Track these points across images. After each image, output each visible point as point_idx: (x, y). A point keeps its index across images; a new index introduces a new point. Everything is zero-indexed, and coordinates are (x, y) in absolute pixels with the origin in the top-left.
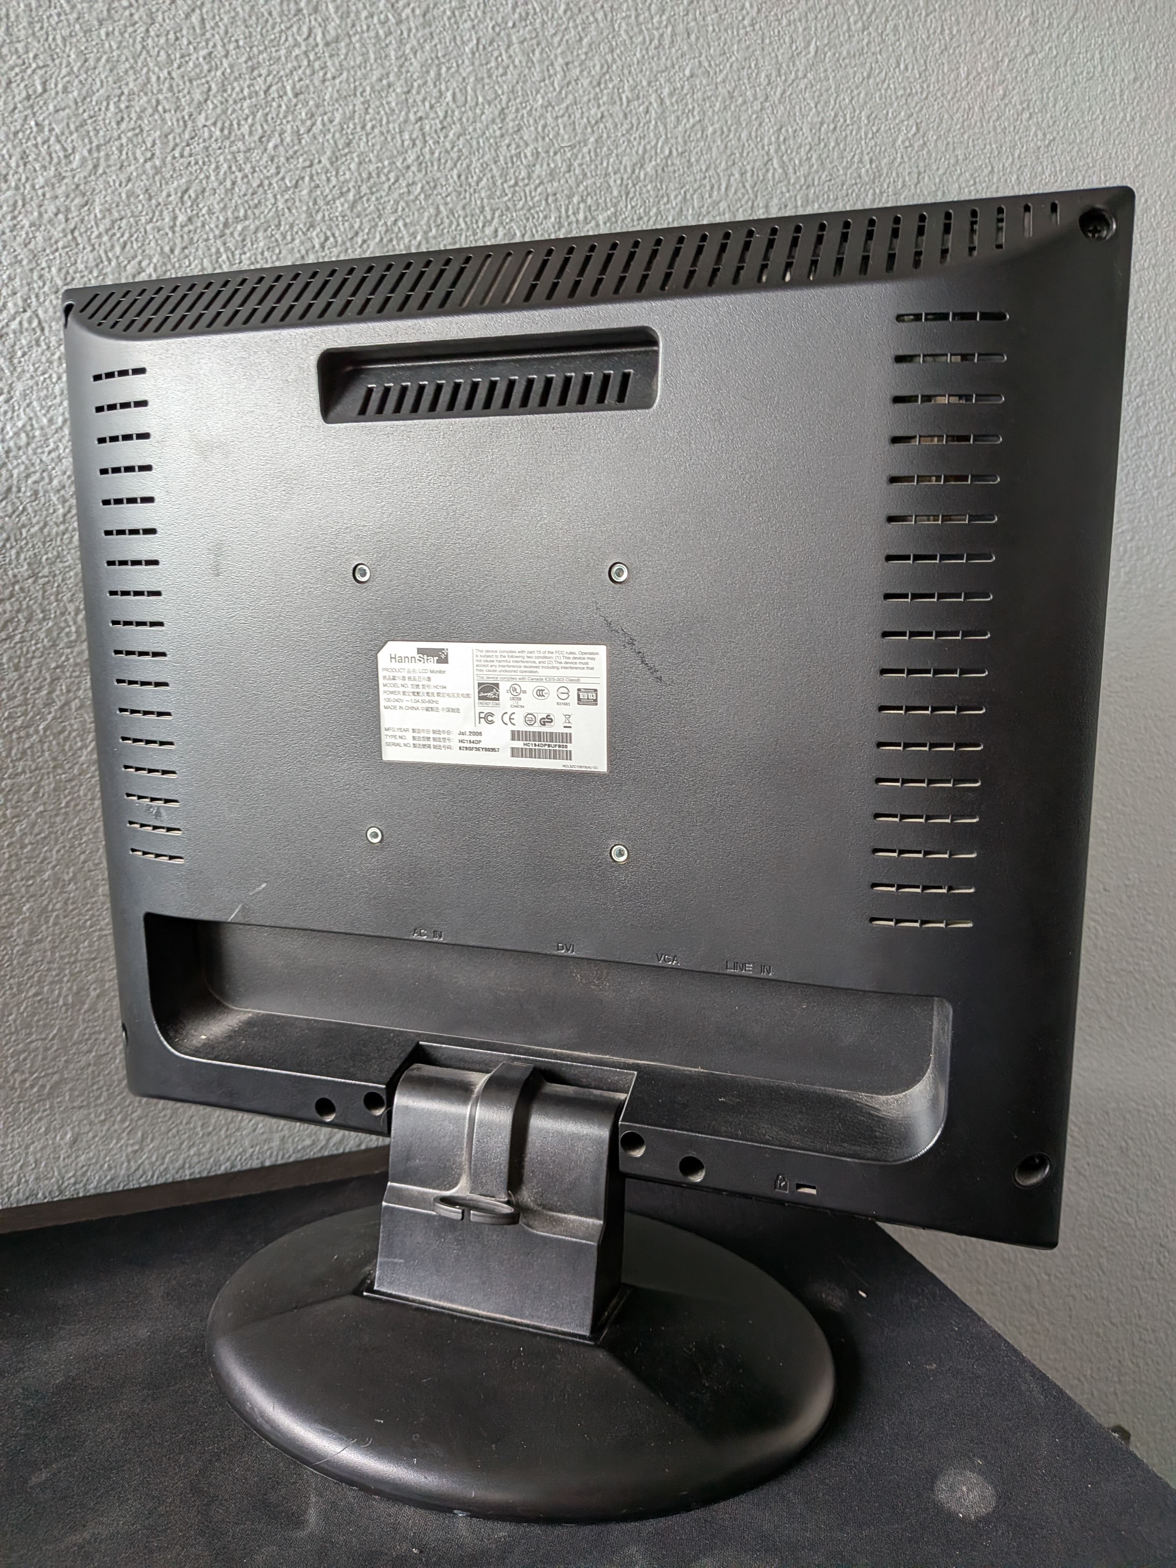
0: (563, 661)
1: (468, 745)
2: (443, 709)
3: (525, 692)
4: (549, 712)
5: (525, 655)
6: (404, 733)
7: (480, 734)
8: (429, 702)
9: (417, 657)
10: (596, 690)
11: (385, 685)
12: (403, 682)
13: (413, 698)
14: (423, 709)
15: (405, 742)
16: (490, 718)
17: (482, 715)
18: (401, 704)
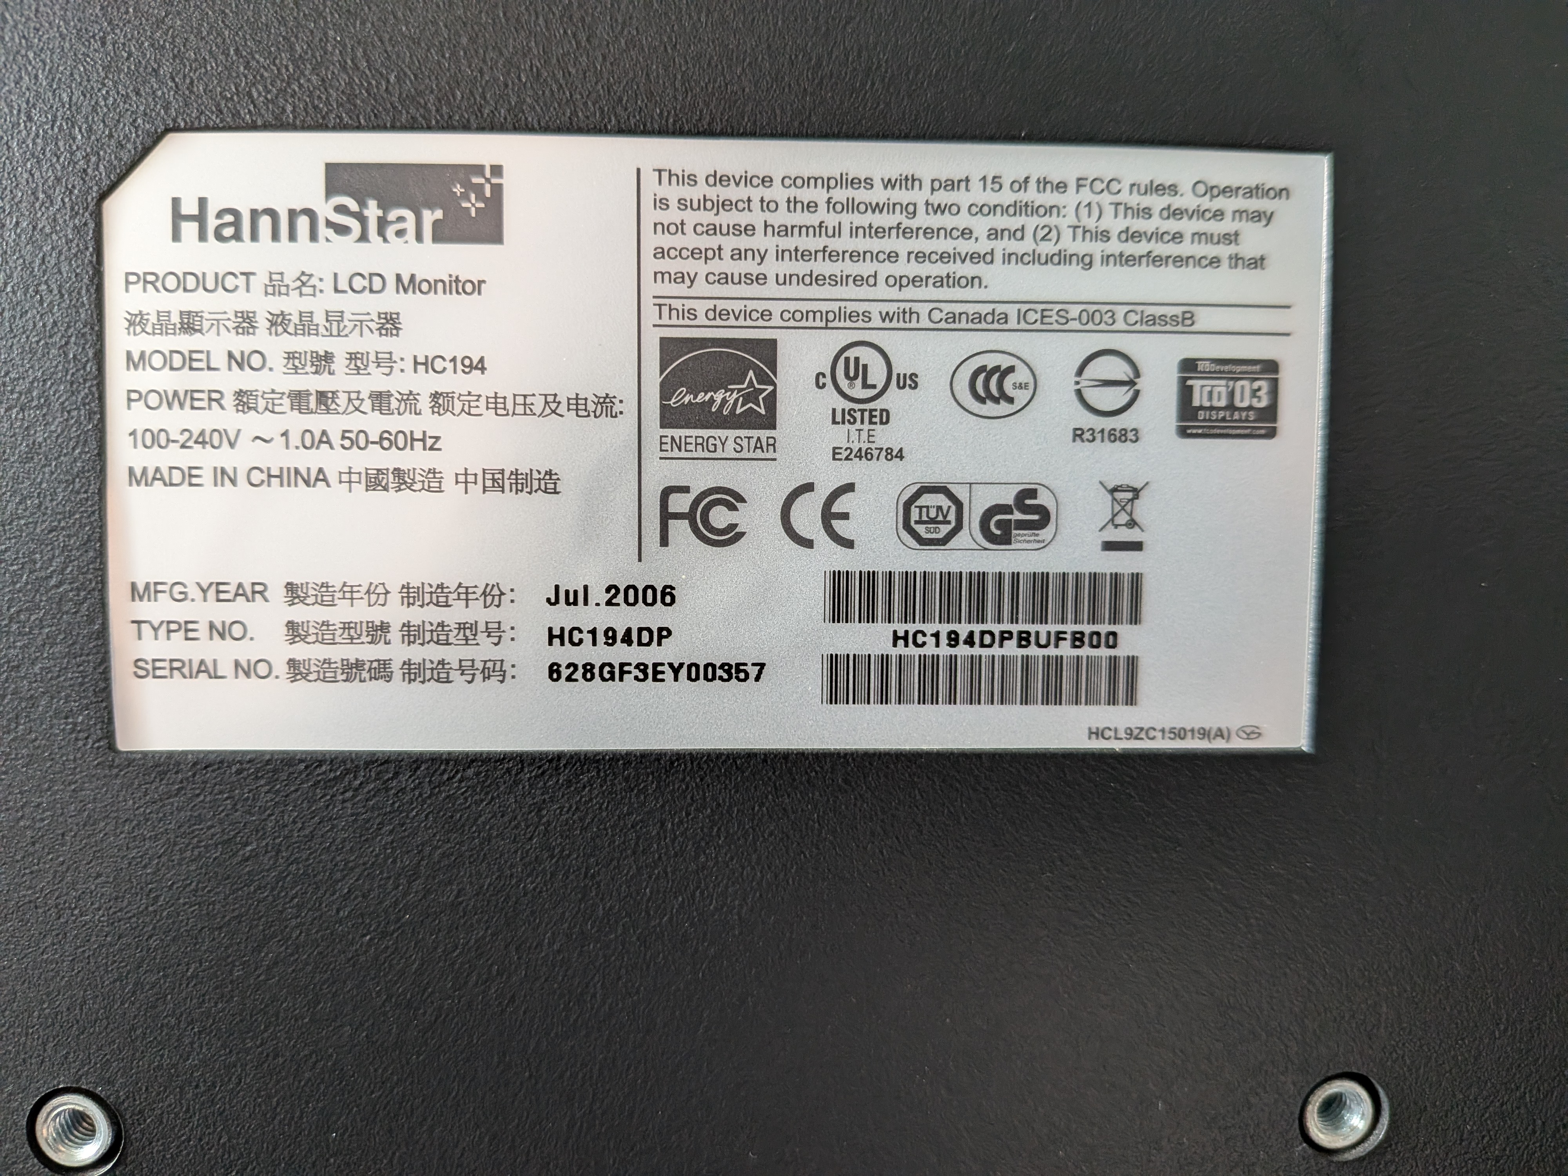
0: (1115, 224)
1: (600, 654)
2: (465, 479)
3: (911, 382)
4: (1028, 477)
5: (919, 196)
6: (239, 610)
7: (668, 595)
8: (386, 440)
9: (325, 210)
10: (1271, 367)
11: (133, 362)
12: (241, 344)
13: (296, 422)
14: (348, 477)
15: (245, 652)
16: (720, 517)
17: (680, 503)
18: (224, 457)
